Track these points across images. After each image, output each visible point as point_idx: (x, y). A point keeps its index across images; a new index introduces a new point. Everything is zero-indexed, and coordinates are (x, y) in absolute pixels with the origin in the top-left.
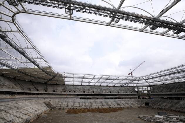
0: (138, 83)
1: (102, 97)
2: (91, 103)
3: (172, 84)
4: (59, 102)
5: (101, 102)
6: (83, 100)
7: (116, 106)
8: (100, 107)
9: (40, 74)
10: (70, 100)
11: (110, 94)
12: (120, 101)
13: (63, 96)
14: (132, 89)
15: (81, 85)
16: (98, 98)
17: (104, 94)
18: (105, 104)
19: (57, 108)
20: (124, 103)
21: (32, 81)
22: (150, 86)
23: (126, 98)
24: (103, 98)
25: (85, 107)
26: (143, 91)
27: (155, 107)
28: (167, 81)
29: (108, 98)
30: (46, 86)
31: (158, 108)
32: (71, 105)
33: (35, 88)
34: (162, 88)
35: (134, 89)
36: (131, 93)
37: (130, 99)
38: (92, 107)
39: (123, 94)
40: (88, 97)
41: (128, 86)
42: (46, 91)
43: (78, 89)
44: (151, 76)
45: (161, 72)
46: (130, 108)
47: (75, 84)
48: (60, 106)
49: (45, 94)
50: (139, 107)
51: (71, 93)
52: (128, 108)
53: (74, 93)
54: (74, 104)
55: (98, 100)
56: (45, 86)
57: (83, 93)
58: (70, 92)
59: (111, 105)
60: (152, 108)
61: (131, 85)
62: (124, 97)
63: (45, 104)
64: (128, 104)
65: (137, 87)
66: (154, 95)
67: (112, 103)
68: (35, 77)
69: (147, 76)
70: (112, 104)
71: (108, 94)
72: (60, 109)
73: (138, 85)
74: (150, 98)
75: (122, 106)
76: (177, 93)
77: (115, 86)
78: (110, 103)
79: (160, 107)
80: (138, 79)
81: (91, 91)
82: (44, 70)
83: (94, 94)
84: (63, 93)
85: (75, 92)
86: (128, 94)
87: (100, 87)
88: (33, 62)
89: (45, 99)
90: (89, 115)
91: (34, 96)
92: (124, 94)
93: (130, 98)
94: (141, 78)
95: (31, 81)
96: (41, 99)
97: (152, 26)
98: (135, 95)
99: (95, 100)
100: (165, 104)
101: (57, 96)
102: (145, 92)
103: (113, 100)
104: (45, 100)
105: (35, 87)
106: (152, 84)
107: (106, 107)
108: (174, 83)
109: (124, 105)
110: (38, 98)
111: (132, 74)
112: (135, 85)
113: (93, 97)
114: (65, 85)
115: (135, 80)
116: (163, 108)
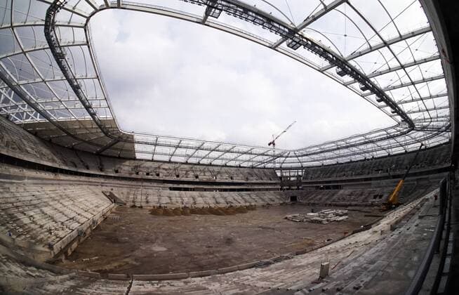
0: (283, 163)
1: (215, 187)
2: (194, 199)
3: (333, 165)
4: (128, 193)
5: (214, 197)
6: (177, 192)
7: (243, 204)
8: (213, 206)
9: (92, 133)
10: (150, 191)
11: (230, 181)
12: (249, 195)
13: (134, 183)
14: (272, 173)
15: (170, 162)
16: (205, 190)
17: (218, 180)
18: (222, 201)
19: (128, 205)
20: (257, 199)
21: (75, 147)
22: (302, 168)
23: (260, 190)
24: (216, 190)
25: (183, 206)
26: (290, 177)
27: (305, 202)
28: (327, 161)
29: (225, 190)
30: (100, 159)
31: (309, 204)
32: (153, 200)
33: (82, 163)
34: (319, 172)
35: (275, 173)
36: (271, 180)
37: (267, 192)
38: (196, 206)
39: (254, 181)
40: (186, 186)
41: (264, 168)
42: (101, 170)
43: (164, 169)
44: (308, 150)
45: (325, 144)
46: (267, 206)
47: (156, 157)
48: (133, 202)
49: (100, 176)
50: (281, 204)
51: (150, 177)
52: (263, 206)
53: (157, 178)
54: (159, 199)
55: (205, 193)
56: (99, 161)
57: (174, 178)
58: (148, 174)
59: (234, 202)
60: (301, 204)
61: (270, 165)
62: (256, 187)
63: (106, 195)
64: (263, 200)
65: (281, 169)
66: (306, 183)
67: (236, 198)
68: (82, 140)
69: (302, 149)
70: (234, 199)
71: (227, 181)
72: (134, 206)
73: (284, 165)
74: (298, 189)
75: (253, 204)
76: (338, 179)
77: (240, 167)
78: (230, 199)
79: (312, 202)
80: (286, 155)
81: (191, 174)
82: (101, 125)
83: (197, 180)
84: (134, 176)
85: (158, 175)
86: (265, 181)
87: (210, 167)
88: (88, 108)
89: (102, 186)
90: (197, 219)
91: (83, 178)
92: (258, 181)
93: (267, 190)
94: (292, 154)
95: (72, 149)
96: (96, 184)
97: (340, 70)
98: (275, 184)
99: (202, 193)
100: (320, 196)
101: (123, 182)
102: (292, 179)
103: (236, 193)
104: (104, 189)
105: (82, 161)
106: (305, 164)
107: (223, 205)
108: (335, 164)
109: (256, 201)
110: (90, 183)
111: (274, 144)
112: (278, 165)
113: (196, 186)
114: (135, 159)
115: (282, 156)
116: (316, 202)
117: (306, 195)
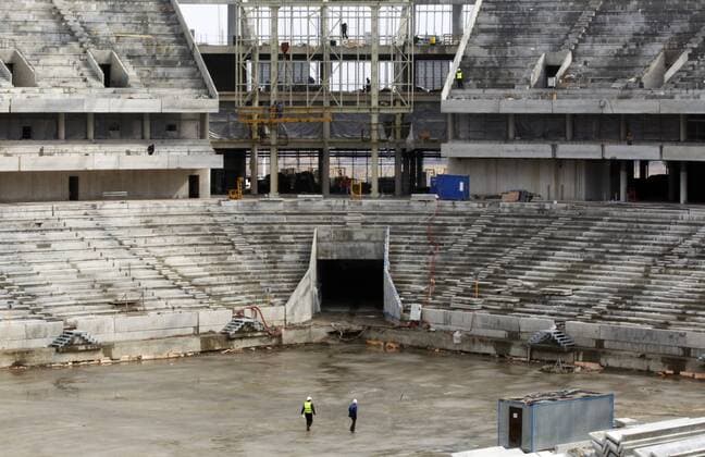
26: (328, 54)
27: (468, 321)
31: (503, 348)
36: (111, 78)
50: (211, 346)
60: (427, 349)
66: (492, 126)
74: (410, 182)
79: (538, 323)
86: (51, 97)
93: (74, 186)
98: (164, 127)
100: (624, 271)
102: (346, 77)
116: (582, 329)
117: (479, 257)
